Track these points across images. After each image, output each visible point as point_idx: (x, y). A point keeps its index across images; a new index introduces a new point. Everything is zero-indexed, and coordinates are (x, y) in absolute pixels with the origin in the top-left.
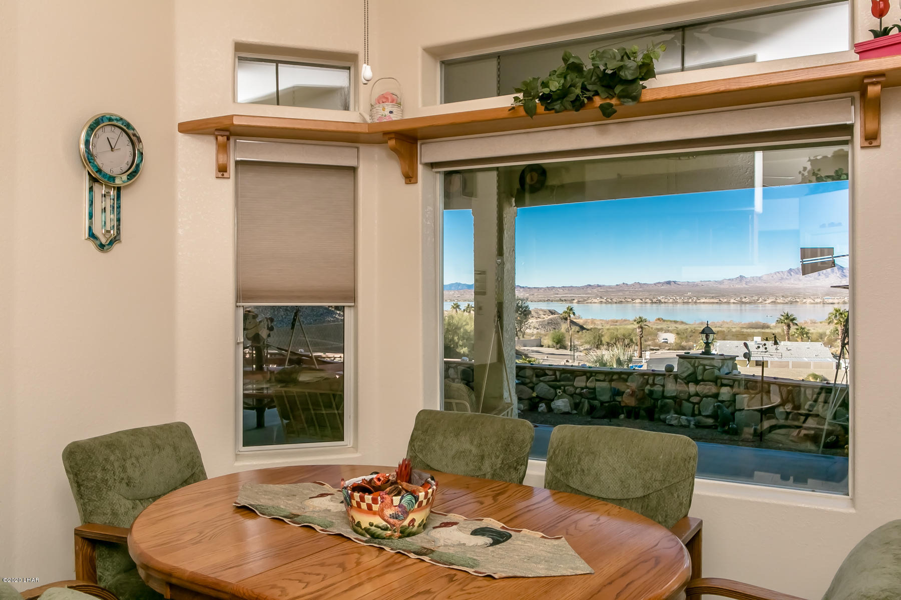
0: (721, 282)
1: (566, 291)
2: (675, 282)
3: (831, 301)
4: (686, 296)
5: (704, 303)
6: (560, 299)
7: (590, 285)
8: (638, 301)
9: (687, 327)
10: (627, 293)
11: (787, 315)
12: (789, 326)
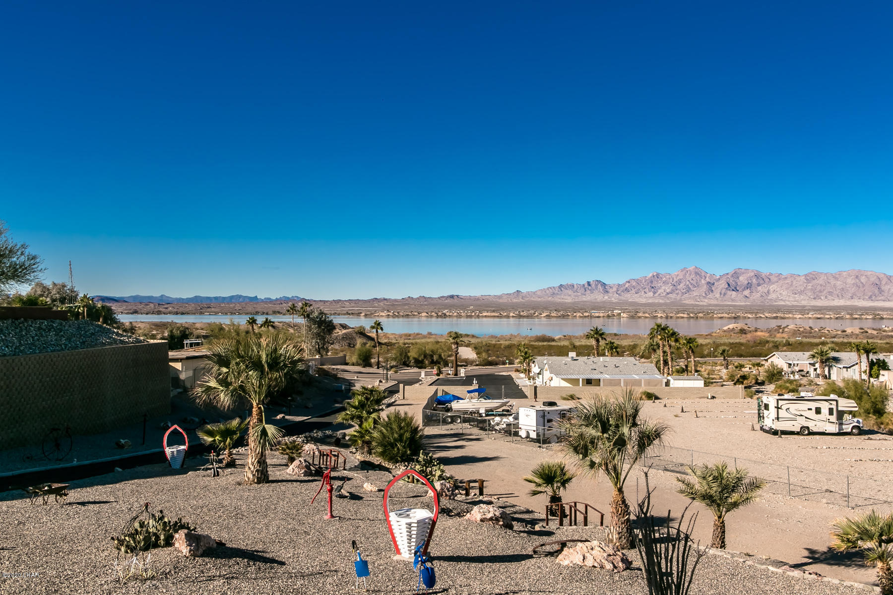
0: (500, 297)
1: (353, 305)
2: (457, 296)
3: (597, 315)
4: (469, 310)
5: (486, 316)
6: (347, 313)
7: (376, 299)
8: (424, 314)
9: (479, 340)
10: (413, 306)
11: (597, 329)
12: (598, 341)
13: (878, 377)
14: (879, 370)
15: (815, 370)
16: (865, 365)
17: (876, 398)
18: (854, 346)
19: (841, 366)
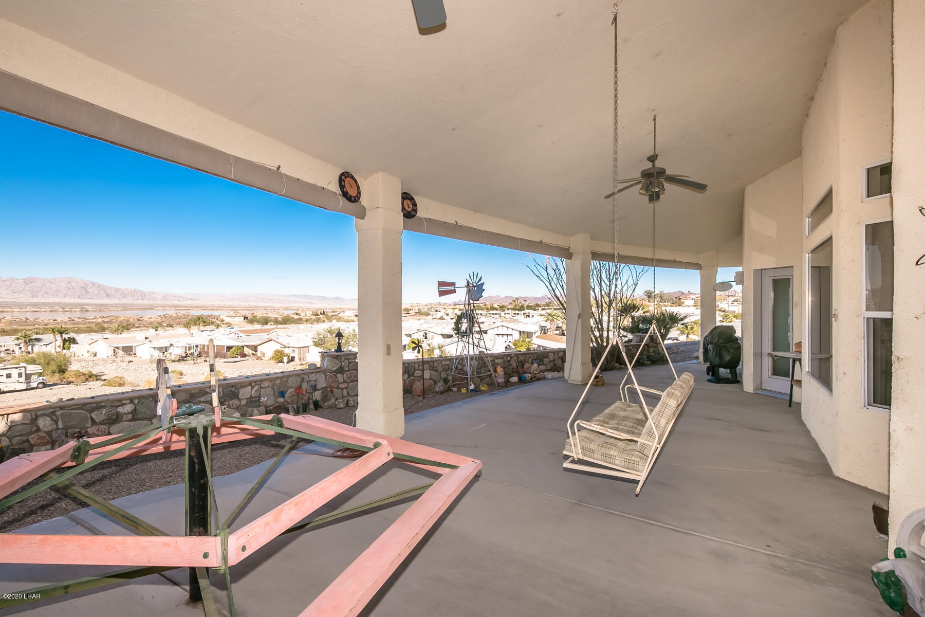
13: (69, 349)
14: (70, 344)
15: (20, 348)
16: (59, 342)
17: (61, 362)
18: (50, 329)
19: (42, 344)
